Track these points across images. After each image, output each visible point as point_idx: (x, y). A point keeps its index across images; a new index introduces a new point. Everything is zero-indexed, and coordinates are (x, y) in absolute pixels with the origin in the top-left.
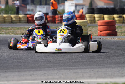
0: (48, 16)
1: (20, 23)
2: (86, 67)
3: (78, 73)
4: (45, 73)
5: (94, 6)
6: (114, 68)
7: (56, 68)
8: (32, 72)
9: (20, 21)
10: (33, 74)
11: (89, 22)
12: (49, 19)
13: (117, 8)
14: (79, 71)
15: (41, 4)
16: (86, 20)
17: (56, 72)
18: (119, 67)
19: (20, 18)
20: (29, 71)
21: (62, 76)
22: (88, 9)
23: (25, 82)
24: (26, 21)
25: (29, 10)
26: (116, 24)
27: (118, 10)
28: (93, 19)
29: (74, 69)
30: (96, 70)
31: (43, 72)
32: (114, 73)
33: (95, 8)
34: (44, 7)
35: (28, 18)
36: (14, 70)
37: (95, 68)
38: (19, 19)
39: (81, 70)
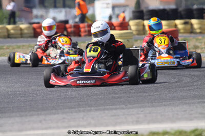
0: (67, 26)
1: (22, 37)
2: (131, 106)
3: (118, 116)
4: (64, 118)
5: (143, 8)
6: (177, 106)
7: (82, 109)
8: (42, 117)
9: (21, 35)
10: (45, 120)
11: (134, 33)
12: (69, 30)
13: (180, 9)
14: (119, 112)
15: (55, 7)
16: (131, 29)
17: (81, 114)
18: (186, 104)
19: (21, 29)
20: (38, 115)
21: (93, 122)
22: (134, 12)
23: (32, 132)
24: (32, 35)
25: (37, 17)
26: (180, 35)
27: (183, 13)
28: (141, 27)
29: (112, 109)
30: (148, 110)
31: (60, 116)
32: (177, 114)
33: (145, 10)
34: (61, 12)
35: (34, 29)
36: (14, 114)
37: (146, 107)
38: (19, 32)
39: (123, 111)
